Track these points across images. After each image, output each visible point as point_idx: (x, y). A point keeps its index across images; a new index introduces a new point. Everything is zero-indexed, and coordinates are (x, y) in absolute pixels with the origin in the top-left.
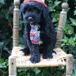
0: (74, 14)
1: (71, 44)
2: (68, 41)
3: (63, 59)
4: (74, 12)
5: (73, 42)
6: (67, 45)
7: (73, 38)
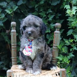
0: (68, 35)
1: (65, 62)
2: (63, 60)
3: (57, 73)
4: (67, 33)
5: (68, 60)
6: (62, 63)
7: (68, 57)
